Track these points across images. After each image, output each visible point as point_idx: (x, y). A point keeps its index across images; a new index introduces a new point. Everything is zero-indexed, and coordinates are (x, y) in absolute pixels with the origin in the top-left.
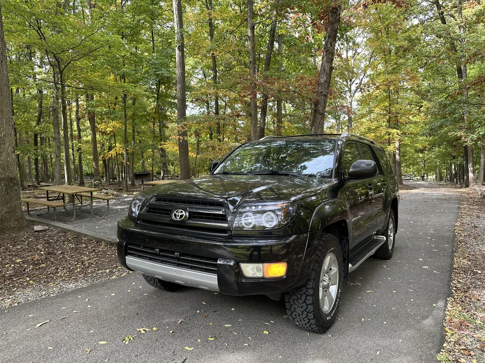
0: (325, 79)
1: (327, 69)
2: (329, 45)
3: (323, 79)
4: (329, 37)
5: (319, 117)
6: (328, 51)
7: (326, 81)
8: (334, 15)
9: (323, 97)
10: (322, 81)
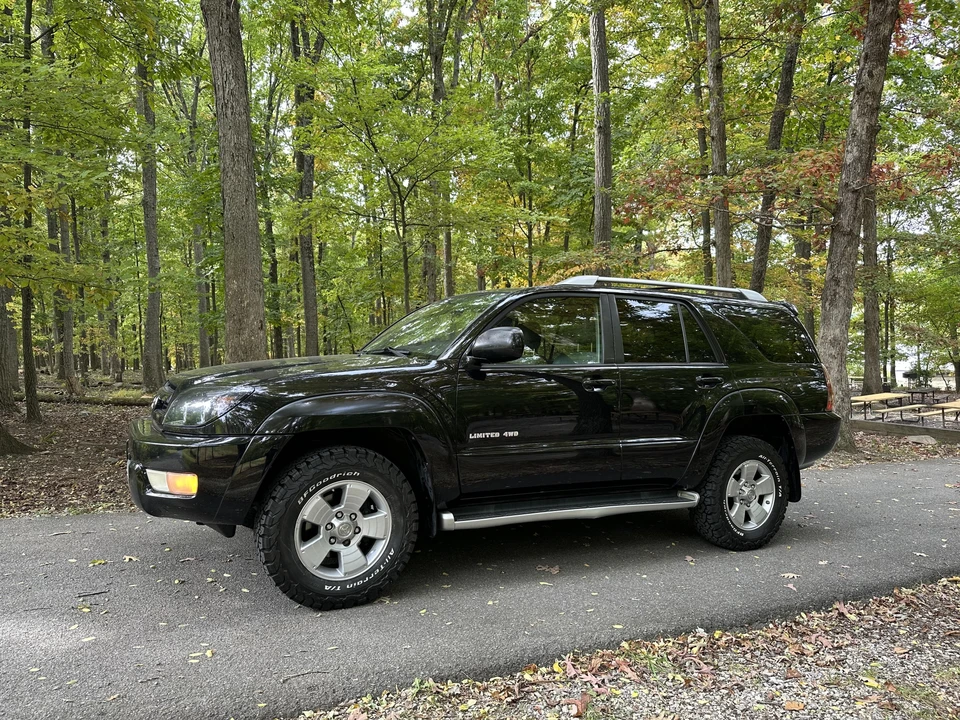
0: (856, 154)
1: (861, 131)
2: (865, 77)
3: (850, 155)
4: (866, 57)
5: (843, 240)
6: (863, 88)
7: (858, 160)
8: (878, 6)
9: (850, 195)
10: (849, 159)
